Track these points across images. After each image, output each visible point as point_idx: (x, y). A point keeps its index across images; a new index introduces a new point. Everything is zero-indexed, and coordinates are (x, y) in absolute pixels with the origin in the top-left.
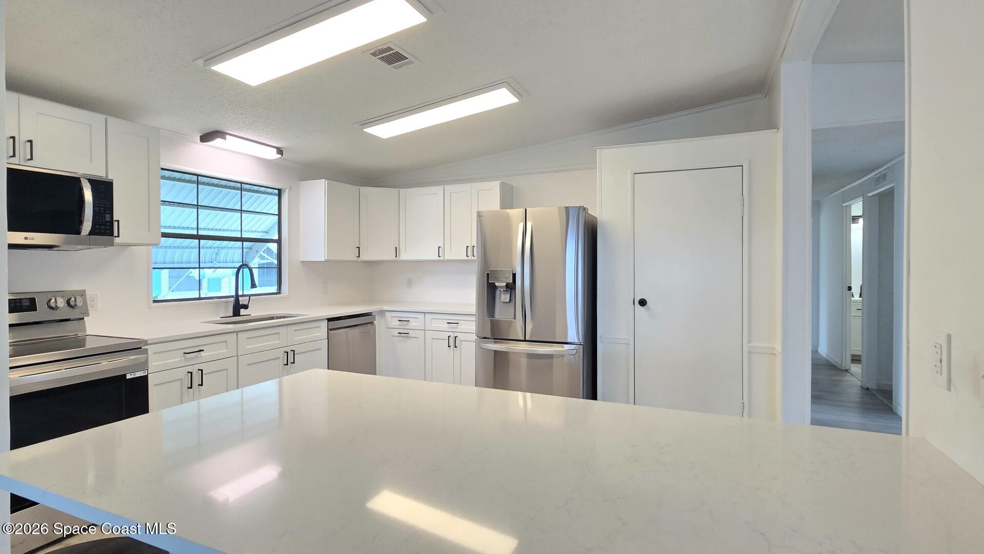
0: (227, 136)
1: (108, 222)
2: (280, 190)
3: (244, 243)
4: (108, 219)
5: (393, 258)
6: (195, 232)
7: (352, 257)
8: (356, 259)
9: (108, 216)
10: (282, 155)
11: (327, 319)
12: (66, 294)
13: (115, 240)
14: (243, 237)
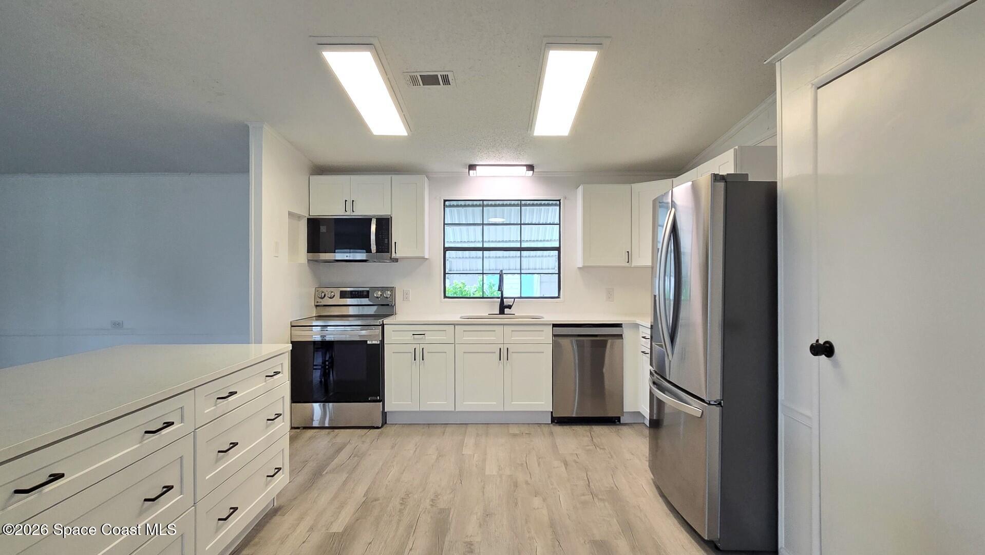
0: (477, 167)
1: (386, 244)
2: (559, 200)
4: (386, 242)
6: (481, 245)
7: (620, 262)
8: (627, 264)
10: (533, 171)
11: (553, 324)
12: (384, 289)
13: (394, 255)
14: (522, 246)
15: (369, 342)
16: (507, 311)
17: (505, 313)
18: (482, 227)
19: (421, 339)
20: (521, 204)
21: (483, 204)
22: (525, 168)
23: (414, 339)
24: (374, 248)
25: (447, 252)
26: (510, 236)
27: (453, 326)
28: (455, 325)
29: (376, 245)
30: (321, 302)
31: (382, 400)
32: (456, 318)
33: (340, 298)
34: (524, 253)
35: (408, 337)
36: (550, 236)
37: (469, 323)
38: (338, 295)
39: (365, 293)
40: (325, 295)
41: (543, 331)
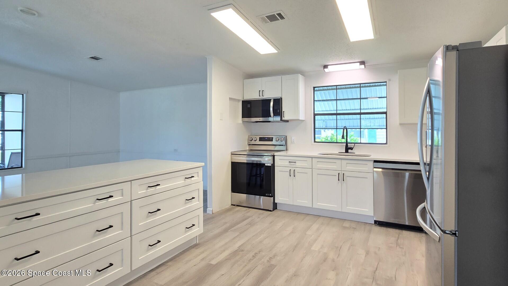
0: (328, 66)
1: (278, 112)
2: (386, 82)
6: (335, 112)
9: (278, 110)
10: (365, 65)
11: (374, 161)
12: (280, 137)
13: (283, 118)
14: (361, 112)
15: (266, 165)
16: (350, 151)
17: (349, 152)
18: (336, 101)
19: (294, 164)
20: (360, 86)
21: (337, 87)
22: (359, 63)
23: (290, 164)
24: (272, 115)
25: (316, 116)
26: (354, 106)
27: (311, 158)
28: (312, 158)
29: (273, 112)
30: (250, 143)
31: (273, 196)
32: (316, 154)
33: (259, 141)
34: (363, 116)
35: (287, 163)
36: (381, 105)
37: (324, 157)
38: (258, 139)
39: (271, 139)
40: (252, 139)
41: (367, 164)
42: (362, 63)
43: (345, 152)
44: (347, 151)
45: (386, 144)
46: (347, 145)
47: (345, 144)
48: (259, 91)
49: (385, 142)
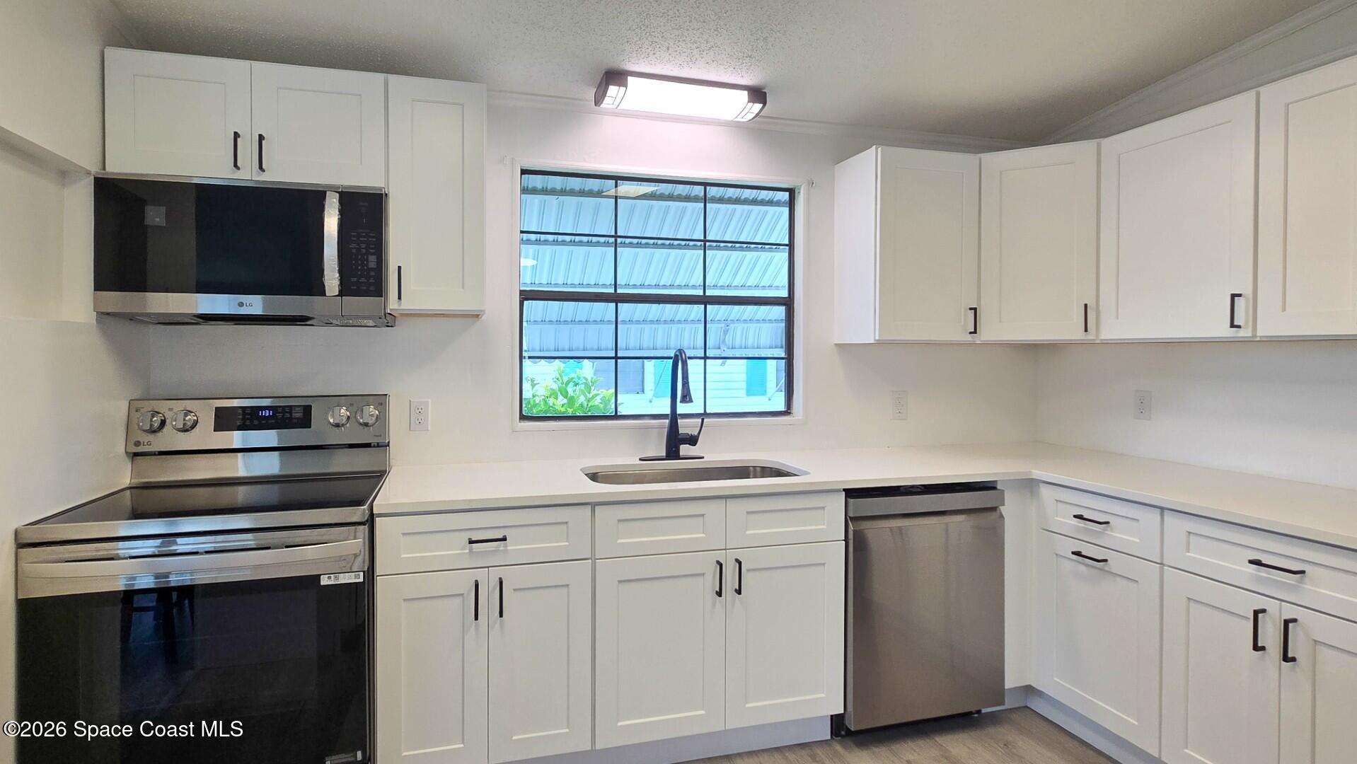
0: (630, 78)
1: (373, 269)
2: (792, 192)
3: (709, 307)
4: (372, 265)
5: (1077, 334)
6: (609, 289)
7: (957, 331)
8: (969, 338)
9: (372, 258)
10: (765, 103)
11: (845, 490)
12: (357, 401)
13: (393, 304)
14: (707, 294)
15: (324, 581)
17: (681, 455)
18: (612, 243)
19: (495, 552)
20: (705, 192)
22: (745, 93)
24: (332, 280)
27: (588, 509)
28: (594, 506)
29: (340, 272)
30: (149, 444)
31: (370, 758)
33: (214, 431)
34: (713, 309)
35: (455, 550)
38: (208, 419)
39: (298, 414)
40: (163, 423)
41: (823, 508)
42: (758, 94)
43: (664, 454)
44: (672, 453)
45: (788, 412)
46: (674, 427)
47: (667, 421)
48: (236, 135)
49: (782, 408)
